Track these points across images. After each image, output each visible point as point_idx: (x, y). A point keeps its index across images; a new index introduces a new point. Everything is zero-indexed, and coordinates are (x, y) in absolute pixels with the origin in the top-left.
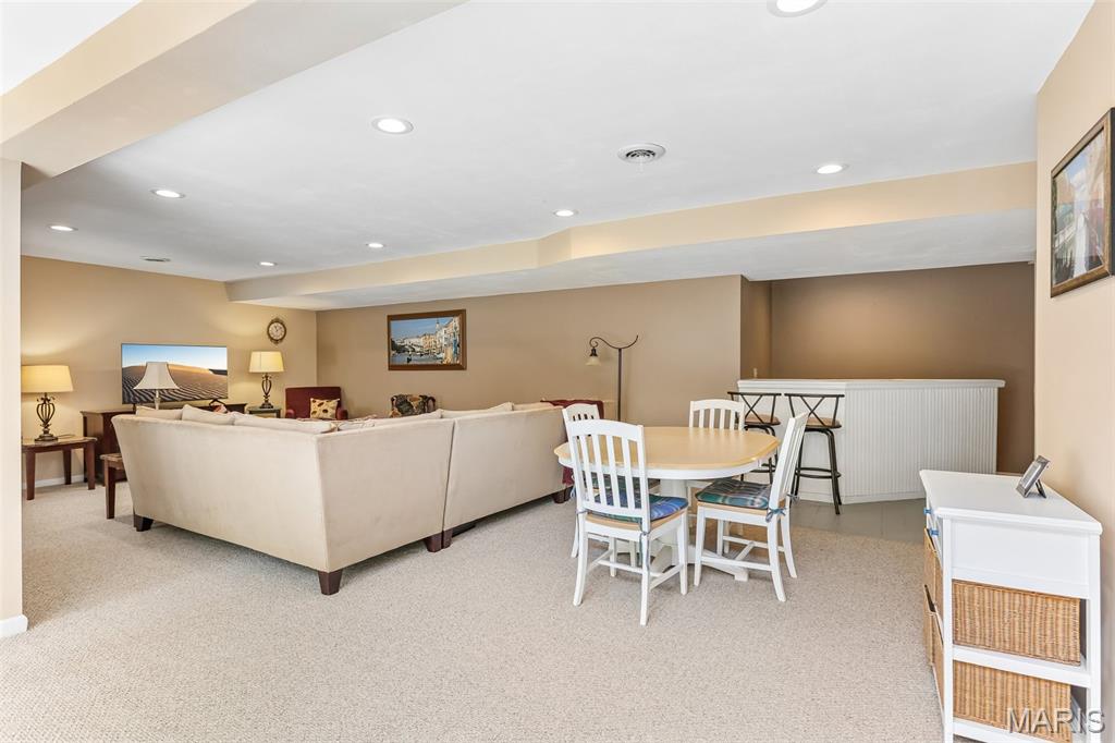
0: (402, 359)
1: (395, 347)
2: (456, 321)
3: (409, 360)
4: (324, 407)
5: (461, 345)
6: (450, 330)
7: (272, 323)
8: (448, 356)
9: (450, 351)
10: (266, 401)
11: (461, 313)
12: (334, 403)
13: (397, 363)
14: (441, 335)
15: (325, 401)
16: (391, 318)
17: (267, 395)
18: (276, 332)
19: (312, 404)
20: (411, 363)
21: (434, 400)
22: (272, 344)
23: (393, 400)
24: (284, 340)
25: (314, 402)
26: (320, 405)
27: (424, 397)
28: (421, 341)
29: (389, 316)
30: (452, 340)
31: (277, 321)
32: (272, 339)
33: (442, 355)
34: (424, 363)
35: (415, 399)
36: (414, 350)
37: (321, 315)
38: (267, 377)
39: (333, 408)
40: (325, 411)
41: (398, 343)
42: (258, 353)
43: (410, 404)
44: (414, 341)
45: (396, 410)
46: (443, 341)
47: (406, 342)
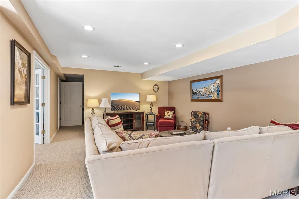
0: (195, 97)
1: (193, 93)
2: (218, 81)
3: (198, 98)
4: (169, 114)
5: (221, 91)
6: (216, 85)
7: (154, 86)
8: (215, 96)
9: (216, 94)
10: (151, 111)
11: (221, 77)
12: (172, 113)
13: (194, 99)
14: (212, 87)
15: (169, 112)
16: (192, 82)
17: (151, 109)
18: (156, 88)
19: (165, 113)
20: (199, 99)
21: (208, 114)
22: (154, 93)
23: (192, 113)
24: (158, 91)
25: (166, 112)
26: (167, 113)
27: (204, 113)
28: (203, 90)
29: (191, 81)
30: (216, 89)
31: (156, 85)
32: (154, 91)
33: (211, 96)
34: (204, 99)
35: (200, 113)
36: (200, 94)
37: (170, 83)
38: (151, 103)
39: (172, 114)
40: (169, 115)
41: (194, 91)
42: (149, 95)
43: (198, 115)
44: (201, 90)
45: (193, 117)
46: (212, 90)
47: (197, 90)
